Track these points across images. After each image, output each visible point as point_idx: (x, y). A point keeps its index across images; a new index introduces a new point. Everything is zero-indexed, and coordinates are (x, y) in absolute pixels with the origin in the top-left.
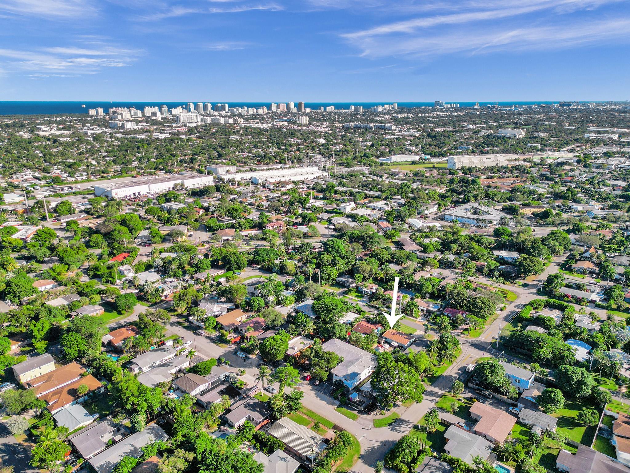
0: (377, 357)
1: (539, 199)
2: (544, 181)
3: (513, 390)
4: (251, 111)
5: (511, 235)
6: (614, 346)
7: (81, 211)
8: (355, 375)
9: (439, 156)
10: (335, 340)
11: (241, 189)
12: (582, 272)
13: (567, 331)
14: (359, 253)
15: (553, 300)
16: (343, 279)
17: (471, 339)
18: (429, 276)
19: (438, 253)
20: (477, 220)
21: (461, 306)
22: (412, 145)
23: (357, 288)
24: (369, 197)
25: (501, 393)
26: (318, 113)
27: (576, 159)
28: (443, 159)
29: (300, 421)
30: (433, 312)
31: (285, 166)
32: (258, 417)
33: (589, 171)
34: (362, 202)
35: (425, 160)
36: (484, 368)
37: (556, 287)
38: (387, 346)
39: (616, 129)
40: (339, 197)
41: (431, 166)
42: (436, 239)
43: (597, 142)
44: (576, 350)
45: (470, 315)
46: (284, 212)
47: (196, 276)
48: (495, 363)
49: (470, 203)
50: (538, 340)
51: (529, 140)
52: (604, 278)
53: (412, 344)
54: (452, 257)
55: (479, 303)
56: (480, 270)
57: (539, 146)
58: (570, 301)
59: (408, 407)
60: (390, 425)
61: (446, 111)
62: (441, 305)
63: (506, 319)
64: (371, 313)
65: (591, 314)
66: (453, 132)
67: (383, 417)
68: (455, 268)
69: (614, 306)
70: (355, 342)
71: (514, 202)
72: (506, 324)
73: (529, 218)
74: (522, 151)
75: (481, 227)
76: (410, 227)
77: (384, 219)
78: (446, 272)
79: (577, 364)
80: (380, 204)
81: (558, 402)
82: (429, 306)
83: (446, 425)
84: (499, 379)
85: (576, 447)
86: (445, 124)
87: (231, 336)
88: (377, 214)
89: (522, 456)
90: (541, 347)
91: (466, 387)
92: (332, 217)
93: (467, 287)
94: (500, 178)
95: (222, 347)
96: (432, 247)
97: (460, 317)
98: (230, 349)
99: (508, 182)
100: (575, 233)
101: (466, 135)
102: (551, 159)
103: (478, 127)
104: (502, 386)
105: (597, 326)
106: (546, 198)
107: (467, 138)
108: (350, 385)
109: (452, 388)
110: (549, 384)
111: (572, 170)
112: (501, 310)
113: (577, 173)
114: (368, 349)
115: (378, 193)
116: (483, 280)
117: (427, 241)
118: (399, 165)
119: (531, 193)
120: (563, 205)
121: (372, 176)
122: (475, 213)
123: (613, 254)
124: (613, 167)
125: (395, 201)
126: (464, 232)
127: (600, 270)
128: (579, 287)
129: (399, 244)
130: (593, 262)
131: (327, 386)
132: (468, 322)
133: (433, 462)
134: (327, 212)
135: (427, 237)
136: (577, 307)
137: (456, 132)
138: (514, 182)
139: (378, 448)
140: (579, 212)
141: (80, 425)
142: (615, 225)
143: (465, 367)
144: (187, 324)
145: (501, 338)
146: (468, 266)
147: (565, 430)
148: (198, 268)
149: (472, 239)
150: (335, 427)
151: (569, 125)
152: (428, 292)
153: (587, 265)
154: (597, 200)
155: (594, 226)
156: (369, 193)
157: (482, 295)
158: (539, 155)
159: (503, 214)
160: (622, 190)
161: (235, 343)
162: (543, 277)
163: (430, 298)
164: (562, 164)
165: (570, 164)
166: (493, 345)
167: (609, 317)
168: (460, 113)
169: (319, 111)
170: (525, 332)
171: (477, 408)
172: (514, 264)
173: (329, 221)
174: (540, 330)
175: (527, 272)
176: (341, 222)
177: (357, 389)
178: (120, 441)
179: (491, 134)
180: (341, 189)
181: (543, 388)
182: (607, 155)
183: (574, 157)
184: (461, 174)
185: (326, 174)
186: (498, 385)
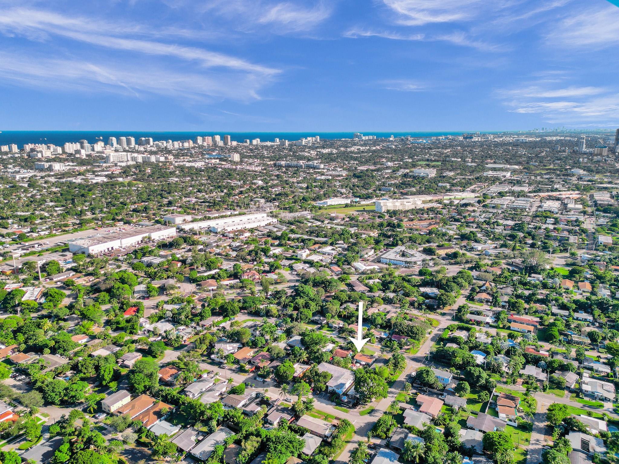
0: (354, 373)
1: (450, 240)
2: (453, 223)
3: (440, 385)
4: (177, 145)
5: (431, 274)
6: (499, 353)
7: (68, 270)
8: (342, 385)
9: (366, 198)
10: (324, 363)
11: (204, 238)
12: (481, 301)
13: (471, 345)
14: (323, 295)
15: (462, 324)
16: (316, 318)
17: (411, 355)
18: (377, 311)
19: (380, 292)
20: (405, 262)
21: (403, 333)
22: (342, 187)
23: (327, 323)
24: (318, 243)
25: (433, 388)
26: (246, 147)
27: (477, 199)
28: (371, 202)
29: (314, 416)
30: (384, 339)
31: (236, 213)
32: (287, 417)
33: (487, 212)
34: (312, 248)
35: (356, 202)
36: (422, 373)
37: (463, 314)
38: (358, 365)
39: (509, 166)
40: (293, 244)
41: (361, 208)
42: (378, 280)
43: (494, 180)
44: (476, 357)
45: (409, 339)
46: (250, 261)
47: (201, 323)
48: (429, 369)
49: (398, 247)
50: (453, 352)
51: (439, 179)
52: (495, 306)
53: (374, 362)
54: (391, 295)
55: (415, 330)
56: (412, 304)
57: (448, 186)
58: (473, 324)
59: (378, 402)
60: (369, 413)
61: (365, 145)
62: (389, 333)
63: (432, 340)
64: (342, 343)
65: (486, 332)
66: (375, 171)
67: (364, 409)
68: (394, 303)
69: (501, 326)
70: (338, 364)
71: (431, 244)
72: (433, 343)
73: (443, 259)
74: (434, 191)
75: (408, 267)
76: (356, 269)
77: (334, 263)
78: (389, 307)
79: (478, 366)
80: (328, 249)
81: (466, 389)
82: (381, 334)
83: (403, 410)
84: (431, 379)
85: (477, 414)
86: (367, 162)
87: (247, 367)
88: (328, 259)
89: (448, 421)
90: (456, 357)
91: (412, 386)
92: (293, 264)
93: (405, 318)
94: (419, 220)
95: (244, 375)
96: (375, 287)
97: (403, 341)
98: (250, 376)
99: (425, 223)
100: (476, 270)
101: (386, 173)
102: (458, 199)
103: (395, 164)
104: (434, 384)
105: (489, 340)
106: (455, 239)
107: (388, 178)
108: (341, 391)
109: (404, 388)
110: (462, 379)
111: (474, 211)
112: (429, 334)
113: (477, 214)
114: (346, 368)
115: (324, 239)
116: (415, 312)
117: (371, 282)
118: (335, 208)
119: (444, 235)
120: (468, 245)
121: (315, 222)
122: (403, 255)
123: (501, 287)
124: (505, 207)
125: (339, 246)
126: (396, 273)
127: (493, 299)
128: (478, 313)
129: (350, 286)
130: (488, 294)
131: (325, 395)
132: (409, 344)
133: (399, 430)
134: (287, 259)
135: (370, 278)
136: (477, 328)
137: (378, 170)
138: (430, 224)
139: (364, 426)
140: (479, 251)
141: (173, 433)
142: (504, 261)
143: (410, 375)
144: (209, 361)
145: (431, 353)
146: (404, 302)
147: (471, 405)
148: (202, 316)
149: (404, 279)
150: (337, 418)
151: (472, 162)
152: (379, 324)
153: (484, 296)
154: (492, 240)
155: (490, 262)
156: (316, 239)
157: (416, 324)
158: (448, 195)
159: (424, 256)
160: (511, 230)
161: (252, 372)
162: (455, 307)
163: (380, 328)
164: (466, 205)
165: (473, 205)
166: (426, 358)
167: (497, 334)
168: (378, 147)
169: (245, 144)
170: (445, 348)
171: (421, 398)
172: (434, 298)
173: (291, 267)
174: (454, 346)
175: (444, 304)
176: (301, 267)
177: (345, 394)
178: (203, 440)
179: (408, 173)
180: (293, 236)
181: (457, 382)
182: (501, 195)
183: (476, 197)
184: (387, 217)
185: (275, 220)
186: (432, 382)
